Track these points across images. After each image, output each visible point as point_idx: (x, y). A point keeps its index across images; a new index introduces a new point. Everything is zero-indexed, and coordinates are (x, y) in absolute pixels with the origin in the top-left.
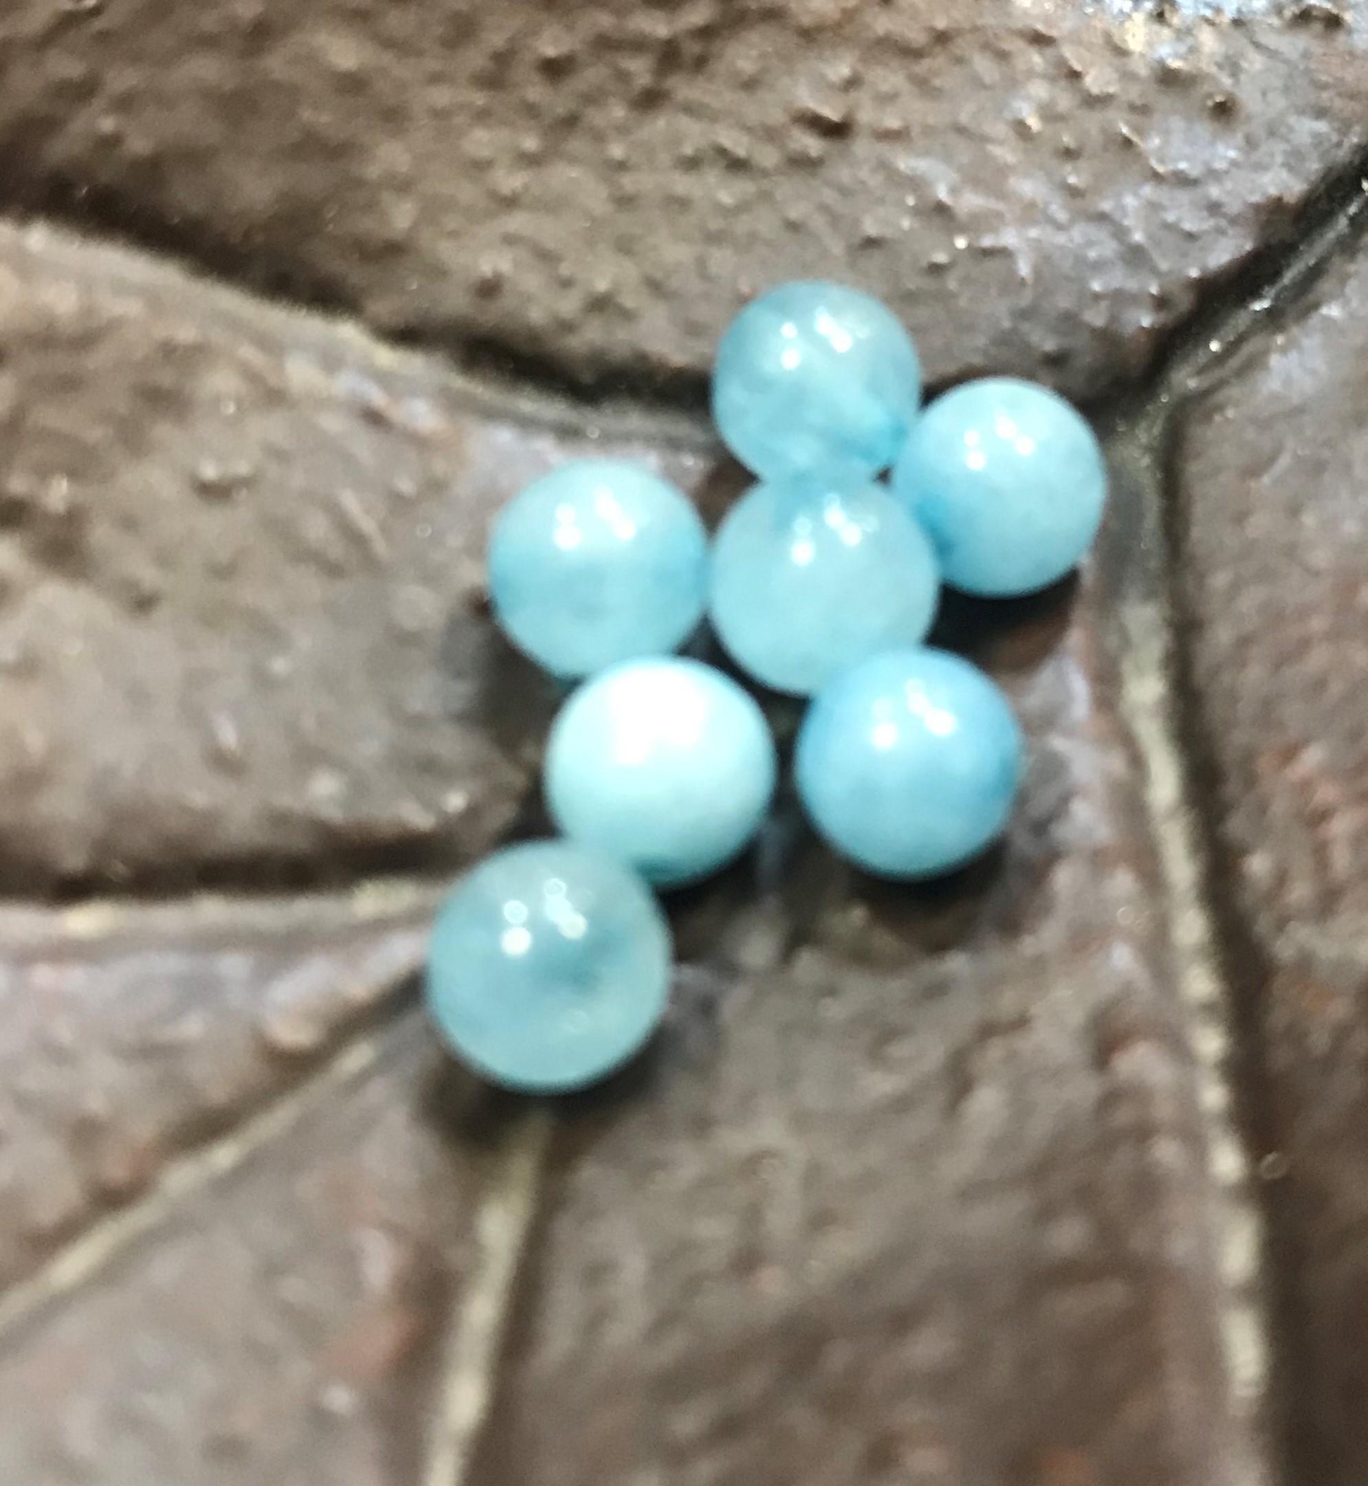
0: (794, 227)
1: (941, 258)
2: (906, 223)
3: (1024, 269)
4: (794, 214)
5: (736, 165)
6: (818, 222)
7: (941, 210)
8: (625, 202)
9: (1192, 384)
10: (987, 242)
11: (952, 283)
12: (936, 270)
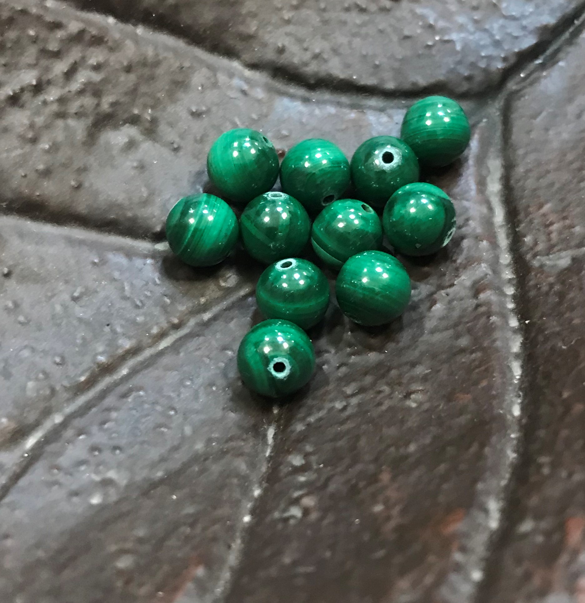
0: (381, 31)
1: (430, 43)
2: (419, 31)
3: (458, 47)
4: (381, 27)
5: (362, 10)
6: (389, 30)
7: (431, 27)
8: (325, 22)
9: (514, 88)
10: (446, 38)
11: (434, 51)
12: (429, 47)
